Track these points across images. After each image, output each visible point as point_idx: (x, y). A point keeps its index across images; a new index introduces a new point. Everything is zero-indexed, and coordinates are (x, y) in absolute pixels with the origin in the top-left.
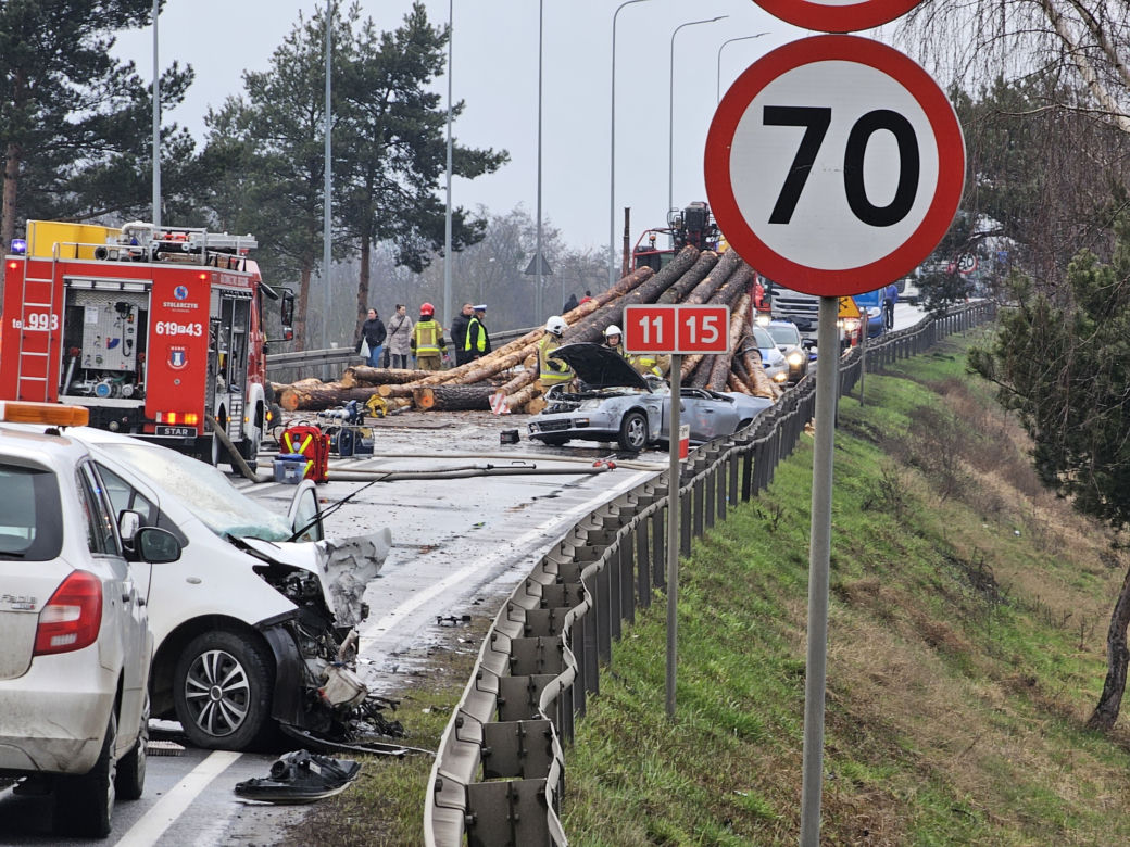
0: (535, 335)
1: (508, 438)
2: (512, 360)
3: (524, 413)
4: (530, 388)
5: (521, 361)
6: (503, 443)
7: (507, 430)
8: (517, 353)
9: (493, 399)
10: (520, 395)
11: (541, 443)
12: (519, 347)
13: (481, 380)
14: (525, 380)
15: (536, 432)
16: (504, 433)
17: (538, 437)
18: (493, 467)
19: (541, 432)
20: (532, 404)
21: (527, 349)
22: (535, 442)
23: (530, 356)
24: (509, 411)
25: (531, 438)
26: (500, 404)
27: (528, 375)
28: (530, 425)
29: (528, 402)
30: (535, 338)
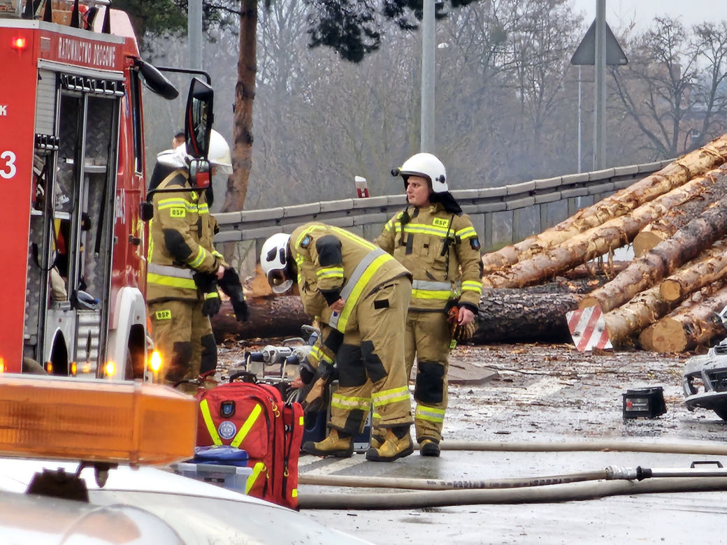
0: (655, 182)
1: (640, 405)
2: (608, 237)
3: (639, 348)
4: (651, 295)
5: (628, 237)
6: (630, 415)
7: (640, 385)
8: (618, 222)
9: (576, 320)
10: (631, 311)
11: (712, 416)
12: (621, 210)
13: (544, 278)
14: (639, 280)
15: (701, 393)
16: (631, 395)
17: (706, 403)
18: (648, 474)
19: (712, 393)
20: (658, 329)
21: (639, 212)
22: (699, 413)
23: (647, 229)
24: (609, 345)
25: (691, 405)
26: (589, 331)
27: (645, 268)
28: (690, 377)
29: (647, 325)
30: (655, 190)
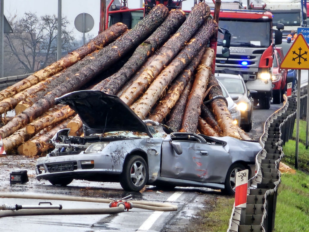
0: (24, 83)
1: (17, 178)
2: (4, 107)
3: (17, 154)
4: (22, 132)
5: (13, 106)
6: (13, 182)
7: (17, 170)
8: (8, 100)
10: (14, 138)
11: (48, 183)
12: (10, 95)
14: (17, 125)
15: (43, 173)
16: (13, 174)
17: (46, 178)
18: (20, 208)
19: (48, 173)
20: (25, 146)
21: (17, 96)
22: (42, 182)
23: (21, 103)
24: (4, 153)
25: (39, 178)
27: (20, 120)
28: (38, 166)
29: (21, 144)
30: (24, 87)
